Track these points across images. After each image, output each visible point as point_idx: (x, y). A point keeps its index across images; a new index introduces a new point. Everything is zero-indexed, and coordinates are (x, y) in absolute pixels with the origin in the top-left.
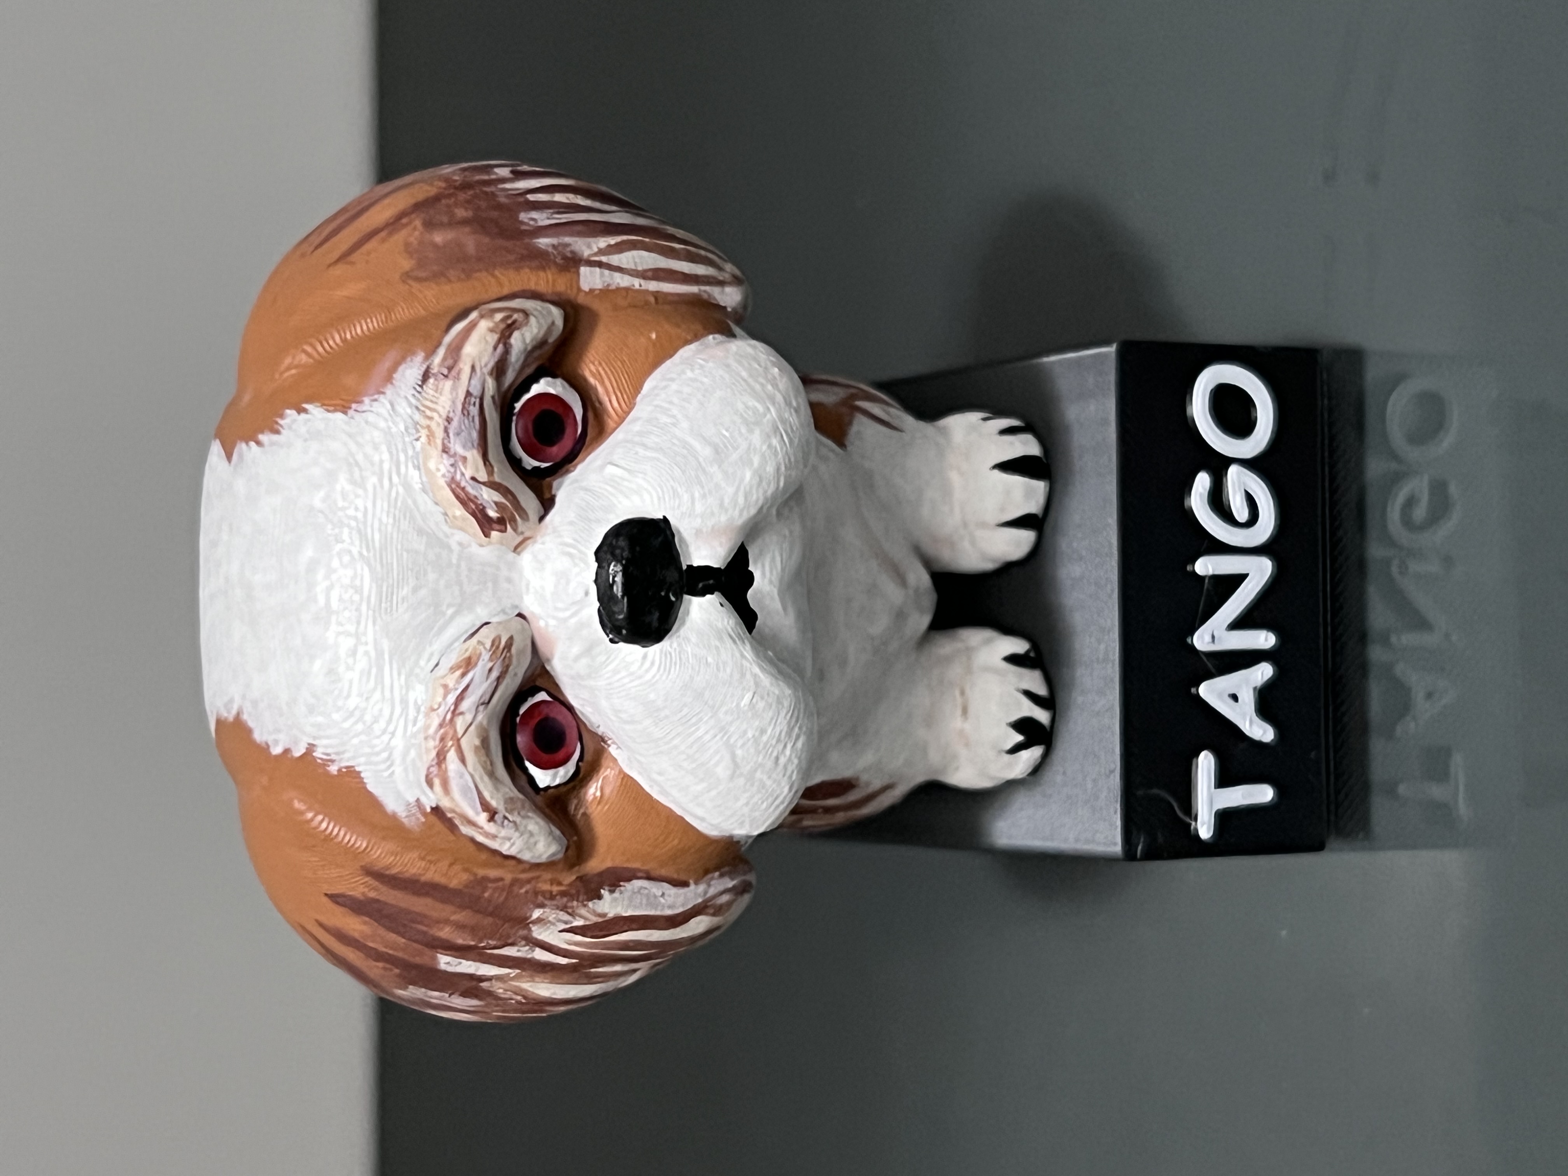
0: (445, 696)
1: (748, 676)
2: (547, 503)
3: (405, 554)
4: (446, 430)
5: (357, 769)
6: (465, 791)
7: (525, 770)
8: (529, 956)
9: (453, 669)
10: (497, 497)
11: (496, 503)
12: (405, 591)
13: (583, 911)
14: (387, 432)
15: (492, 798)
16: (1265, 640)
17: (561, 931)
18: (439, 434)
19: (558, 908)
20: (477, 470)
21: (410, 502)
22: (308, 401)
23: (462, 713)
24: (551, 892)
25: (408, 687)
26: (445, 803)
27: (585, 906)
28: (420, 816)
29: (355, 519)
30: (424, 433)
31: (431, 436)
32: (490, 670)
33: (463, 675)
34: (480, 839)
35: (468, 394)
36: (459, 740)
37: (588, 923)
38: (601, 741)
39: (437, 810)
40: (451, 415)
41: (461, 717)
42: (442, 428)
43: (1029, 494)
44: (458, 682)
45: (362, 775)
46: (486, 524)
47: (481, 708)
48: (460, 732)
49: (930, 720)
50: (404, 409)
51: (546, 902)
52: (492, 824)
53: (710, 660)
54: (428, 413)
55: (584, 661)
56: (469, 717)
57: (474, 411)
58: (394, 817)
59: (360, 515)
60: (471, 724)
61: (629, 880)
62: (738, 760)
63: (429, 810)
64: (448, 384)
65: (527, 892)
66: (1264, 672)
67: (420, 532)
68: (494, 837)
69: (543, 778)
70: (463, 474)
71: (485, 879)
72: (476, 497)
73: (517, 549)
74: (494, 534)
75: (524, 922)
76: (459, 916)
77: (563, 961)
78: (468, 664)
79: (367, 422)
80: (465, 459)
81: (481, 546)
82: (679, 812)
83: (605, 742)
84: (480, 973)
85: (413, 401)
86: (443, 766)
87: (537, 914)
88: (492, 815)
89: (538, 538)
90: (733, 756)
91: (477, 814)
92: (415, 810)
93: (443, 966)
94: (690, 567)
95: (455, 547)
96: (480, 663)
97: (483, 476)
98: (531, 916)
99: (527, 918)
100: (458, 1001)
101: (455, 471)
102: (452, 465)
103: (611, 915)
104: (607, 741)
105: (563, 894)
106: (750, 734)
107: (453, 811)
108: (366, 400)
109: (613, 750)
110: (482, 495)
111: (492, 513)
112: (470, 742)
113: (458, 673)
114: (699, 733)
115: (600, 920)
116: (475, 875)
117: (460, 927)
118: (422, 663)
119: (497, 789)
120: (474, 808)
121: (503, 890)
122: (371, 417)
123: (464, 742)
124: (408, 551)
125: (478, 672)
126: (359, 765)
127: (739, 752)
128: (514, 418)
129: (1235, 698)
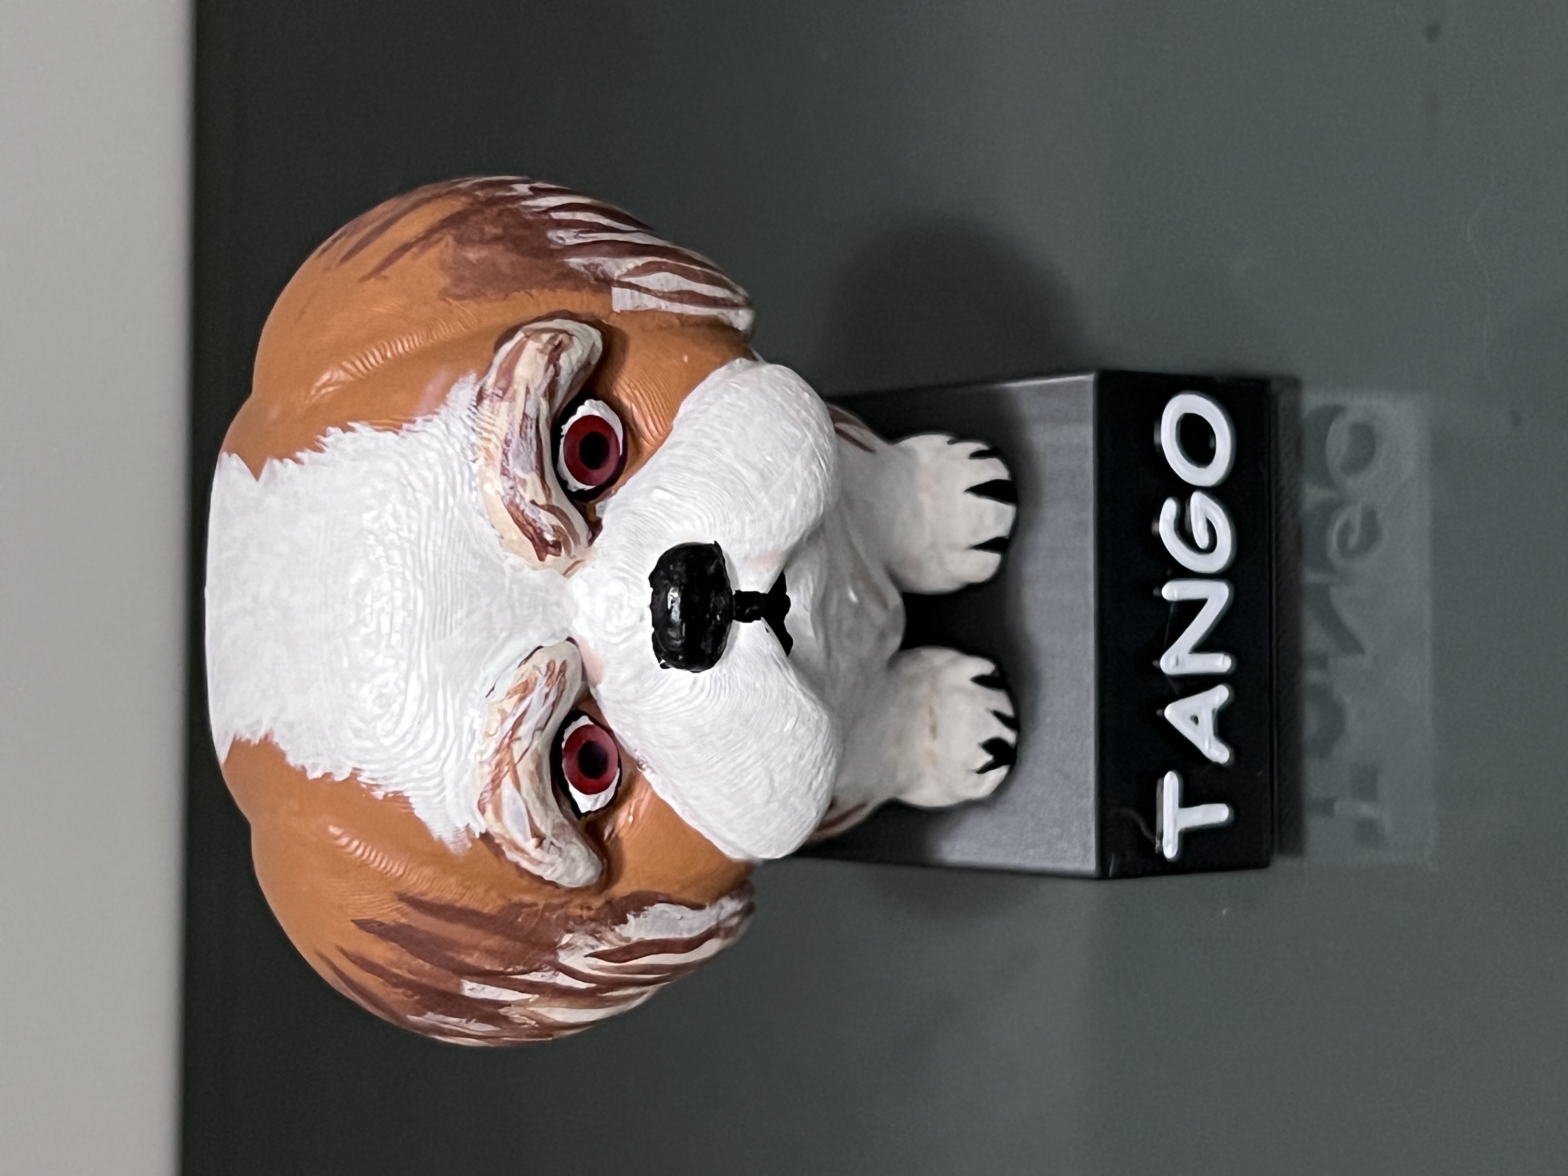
0: (503, 722)
1: (792, 701)
2: (595, 527)
3: (459, 577)
4: (505, 454)
5: (406, 794)
6: (517, 818)
7: (569, 795)
8: (551, 981)
9: (509, 695)
10: (556, 522)
11: (553, 527)
12: (460, 614)
13: (610, 936)
14: (442, 453)
15: (542, 824)
16: (1221, 663)
17: (586, 956)
18: (499, 456)
19: (587, 933)
20: (536, 494)
21: (466, 525)
22: (356, 420)
23: (519, 739)
24: (581, 917)
25: (463, 711)
26: (495, 829)
27: (613, 930)
28: (466, 841)
29: (409, 540)
30: (482, 455)
31: (489, 456)
32: (547, 695)
33: (522, 699)
34: (525, 864)
35: (525, 416)
36: (515, 766)
37: (613, 948)
38: (637, 764)
39: (486, 837)
40: (509, 437)
41: (518, 742)
42: (501, 450)
43: (999, 516)
44: (516, 706)
45: (411, 800)
46: (542, 547)
47: (538, 733)
48: (516, 759)
49: (900, 739)
50: (458, 429)
51: (576, 927)
52: (539, 850)
53: (757, 685)
54: (485, 434)
55: (631, 687)
56: (525, 743)
57: (531, 433)
58: (441, 843)
59: (413, 537)
60: (527, 750)
61: (652, 904)
62: (776, 785)
63: (478, 836)
64: (505, 405)
65: (558, 918)
66: (1220, 695)
67: (475, 555)
68: (539, 863)
69: (586, 803)
70: (522, 498)
71: (521, 905)
72: (534, 520)
73: (567, 573)
74: (549, 557)
75: (553, 948)
76: (493, 942)
77: (582, 985)
78: (525, 689)
79: (420, 442)
80: (524, 482)
81: (535, 569)
82: (707, 835)
83: (640, 767)
84: (501, 998)
85: (470, 423)
86: (498, 791)
87: (566, 939)
88: (540, 839)
89: (587, 562)
90: (772, 780)
91: (526, 840)
92: (464, 835)
93: (467, 993)
94: (738, 592)
95: (507, 569)
96: (537, 689)
97: (542, 500)
98: (560, 941)
99: (556, 944)
100: (476, 1027)
101: (515, 496)
102: (512, 488)
103: (635, 939)
104: (642, 765)
105: (592, 919)
106: (790, 760)
107: (503, 838)
108: (419, 420)
109: (647, 774)
110: (540, 519)
111: (549, 537)
112: (525, 767)
113: (516, 698)
114: (741, 759)
115: (624, 944)
116: (510, 900)
117: (490, 953)
118: (476, 687)
119: (547, 815)
120: (523, 833)
121: (535, 915)
122: (425, 438)
123: (520, 768)
124: (462, 573)
125: (535, 697)
126: (406, 790)
127: (777, 778)
128: (562, 440)
129: (1196, 720)
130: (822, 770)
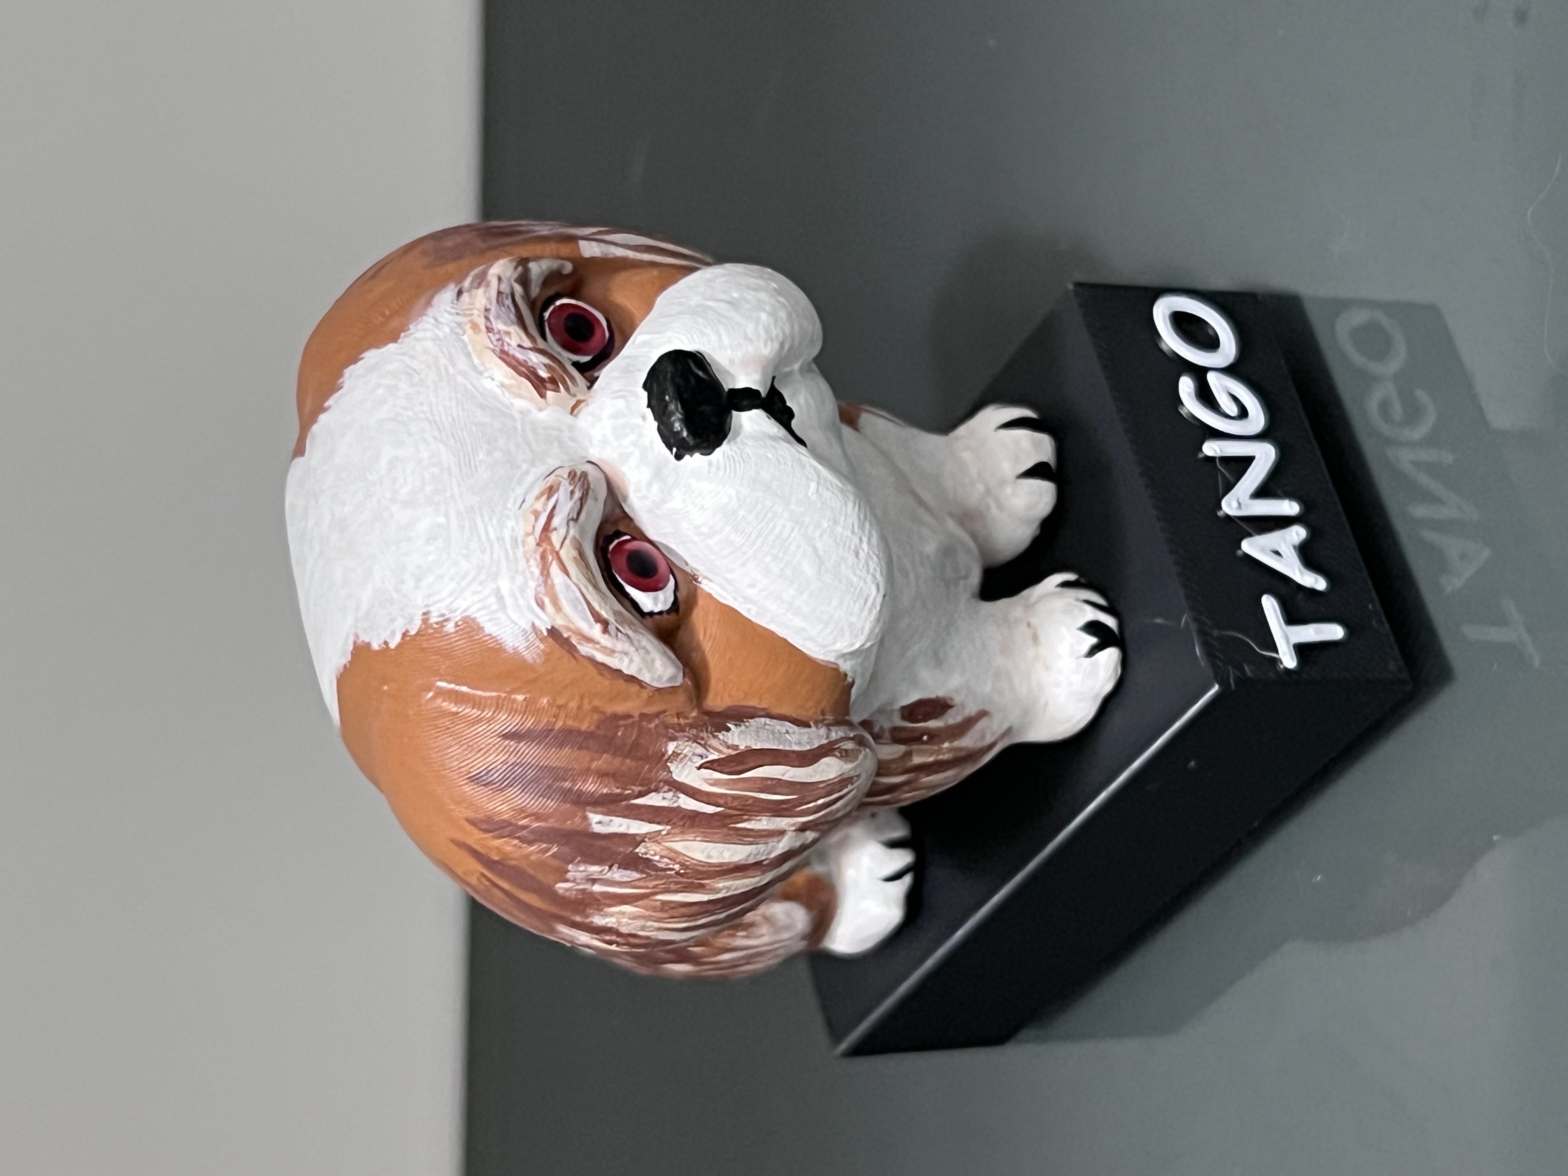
0: (536, 520)
2: (592, 381)
3: (474, 428)
4: (487, 318)
5: (473, 616)
6: (574, 605)
7: (627, 595)
8: (675, 805)
9: (538, 498)
10: (547, 361)
11: (545, 365)
12: (481, 456)
13: (714, 742)
14: (436, 339)
15: (601, 608)
17: (699, 768)
18: (481, 322)
19: (689, 739)
20: (521, 338)
21: (469, 387)
23: (555, 529)
24: (679, 725)
25: (502, 526)
26: (559, 622)
27: (715, 737)
28: (538, 643)
29: (423, 412)
30: (468, 327)
31: (475, 327)
32: (572, 492)
33: (549, 498)
34: (600, 657)
35: (499, 293)
36: (557, 553)
37: (723, 756)
38: (693, 578)
39: (553, 632)
40: (488, 306)
41: (555, 532)
42: (483, 317)
44: (545, 504)
45: (478, 620)
46: (540, 385)
47: (571, 523)
48: (557, 547)
50: (445, 318)
51: (677, 734)
52: (606, 636)
54: (467, 312)
56: (562, 531)
57: (508, 302)
58: (516, 653)
59: (426, 408)
60: (565, 539)
61: (752, 718)
62: (821, 554)
63: (545, 633)
64: (481, 291)
65: (657, 726)
66: (1298, 533)
67: (482, 407)
68: (611, 652)
69: (647, 601)
70: (509, 345)
71: (616, 717)
72: (525, 361)
73: (574, 410)
74: (550, 394)
75: (661, 760)
76: (599, 763)
77: (710, 809)
78: (551, 491)
79: (416, 339)
80: (508, 333)
81: (541, 410)
82: (782, 632)
83: (696, 580)
84: (632, 831)
85: (454, 311)
86: (549, 582)
87: (671, 747)
88: (605, 624)
89: (590, 400)
90: (815, 549)
91: (591, 626)
92: (532, 637)
93: (597, 829)
95: (517, 415)
96: (562, 489)
97: (527, 343)
98: (666, 751)
99: (663, 755)
100: (618, 874)
101: (503, 345)
102: (498, 340)
103: (742, 747)
105: (691, 726)
106: (825, 525)
107: (569, 629)
108: (411, 327)
110: (530, 359)
111: (544, 374)
112: (568, 553)
113: (544, 499)
114: (778, 529)
115: (734, 753)
116: (603, 713)
117: (602, 775)
118: (509, 505)
119: (606, 603)
120: (585, 619)
121: (632, 725)
122: (418, 335)
123: (563, 554)
124: (475, 424)
125: (562, 495)
126: (474, 613)
127: (819, 545)
129: (1277, 553)
130: (865, 539)
